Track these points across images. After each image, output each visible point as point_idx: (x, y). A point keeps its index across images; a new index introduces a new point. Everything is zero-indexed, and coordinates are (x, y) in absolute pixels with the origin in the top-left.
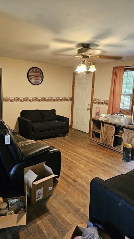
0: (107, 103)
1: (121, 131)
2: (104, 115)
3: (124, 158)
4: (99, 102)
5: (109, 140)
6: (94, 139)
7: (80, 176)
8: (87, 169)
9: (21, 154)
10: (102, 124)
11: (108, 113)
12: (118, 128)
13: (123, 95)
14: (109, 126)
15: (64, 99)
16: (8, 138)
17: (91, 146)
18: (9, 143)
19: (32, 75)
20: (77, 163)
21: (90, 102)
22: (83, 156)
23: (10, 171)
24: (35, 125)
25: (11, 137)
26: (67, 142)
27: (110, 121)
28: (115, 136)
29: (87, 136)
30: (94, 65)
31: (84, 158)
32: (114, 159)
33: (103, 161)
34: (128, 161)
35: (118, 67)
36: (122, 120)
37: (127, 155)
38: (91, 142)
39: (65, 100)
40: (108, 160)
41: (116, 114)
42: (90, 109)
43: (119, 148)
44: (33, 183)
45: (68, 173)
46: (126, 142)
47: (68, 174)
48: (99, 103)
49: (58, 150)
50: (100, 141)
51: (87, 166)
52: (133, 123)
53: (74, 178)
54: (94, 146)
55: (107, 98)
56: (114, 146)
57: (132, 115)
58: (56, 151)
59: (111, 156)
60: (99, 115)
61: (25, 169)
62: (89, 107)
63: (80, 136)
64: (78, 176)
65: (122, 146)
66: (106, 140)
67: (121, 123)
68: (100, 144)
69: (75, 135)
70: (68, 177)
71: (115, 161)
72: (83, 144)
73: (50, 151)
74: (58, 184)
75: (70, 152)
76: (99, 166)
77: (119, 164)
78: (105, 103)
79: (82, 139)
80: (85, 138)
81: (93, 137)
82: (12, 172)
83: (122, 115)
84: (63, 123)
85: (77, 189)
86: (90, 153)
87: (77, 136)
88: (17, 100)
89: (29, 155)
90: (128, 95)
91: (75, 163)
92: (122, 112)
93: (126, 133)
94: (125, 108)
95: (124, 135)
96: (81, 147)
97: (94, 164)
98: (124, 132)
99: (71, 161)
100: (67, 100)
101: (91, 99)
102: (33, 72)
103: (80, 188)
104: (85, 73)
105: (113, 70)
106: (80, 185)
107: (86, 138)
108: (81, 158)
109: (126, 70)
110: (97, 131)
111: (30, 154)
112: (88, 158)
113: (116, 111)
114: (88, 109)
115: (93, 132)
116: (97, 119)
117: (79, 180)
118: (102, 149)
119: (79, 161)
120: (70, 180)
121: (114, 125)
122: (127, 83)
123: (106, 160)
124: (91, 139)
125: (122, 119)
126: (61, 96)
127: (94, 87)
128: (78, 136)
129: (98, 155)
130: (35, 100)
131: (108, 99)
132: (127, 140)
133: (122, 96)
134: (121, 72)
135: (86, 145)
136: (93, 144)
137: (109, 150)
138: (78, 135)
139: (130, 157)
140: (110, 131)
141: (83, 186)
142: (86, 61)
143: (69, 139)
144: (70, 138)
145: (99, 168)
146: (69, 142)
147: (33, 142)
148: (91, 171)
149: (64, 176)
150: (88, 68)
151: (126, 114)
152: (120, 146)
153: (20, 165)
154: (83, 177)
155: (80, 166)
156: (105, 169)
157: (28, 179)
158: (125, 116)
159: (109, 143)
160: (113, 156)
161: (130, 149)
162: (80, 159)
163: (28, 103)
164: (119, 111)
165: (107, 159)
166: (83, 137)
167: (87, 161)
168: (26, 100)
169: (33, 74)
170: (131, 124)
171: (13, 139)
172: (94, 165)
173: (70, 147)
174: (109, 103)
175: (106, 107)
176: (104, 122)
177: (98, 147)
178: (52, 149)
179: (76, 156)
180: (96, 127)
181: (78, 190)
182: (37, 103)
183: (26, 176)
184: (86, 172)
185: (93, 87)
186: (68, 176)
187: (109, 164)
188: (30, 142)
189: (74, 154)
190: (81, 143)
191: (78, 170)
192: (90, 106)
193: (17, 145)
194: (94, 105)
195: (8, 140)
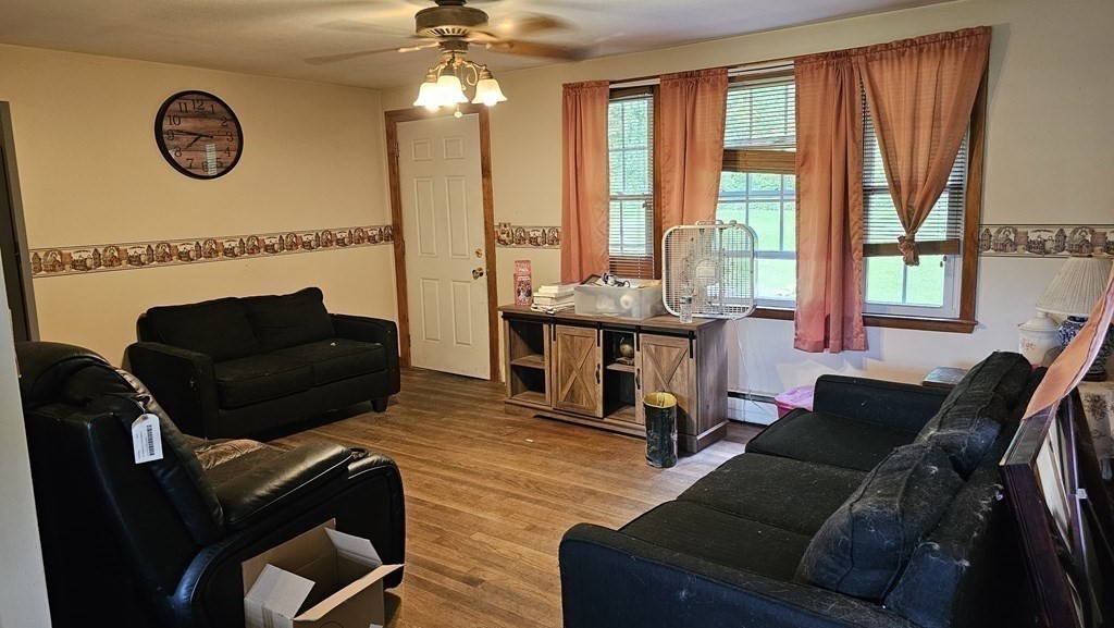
0: (558, 240)
1: (627, 348)
2: (554, 290)
3: (654, 452)
4: (522, 238)
5: (583, 392)
6: (520, 399)
7: (489, 559)
8: (516, 525)
9: (217, 500)
10: (545, 327)
11: (565, 280)
12: (616, 337)
13: (614, 199)
14: (577, 330)
15: (358, 238)
16: (149, 430)
17: (510, 429)
18: (159, 455)
19: (180, 132)
20: (467, 510)
21: (484, 240)
22: (488, 476)
23: (173, 588)
24: (229, 375)
25: (163, 427)
26: (399, 432)
27: (581, 312)
28: (605, 370)
29: (488, 391)
30: (491, 78)
31: (491, 485)
32: (616, 462)
33: (572, 480)
34: (667, 464)
35: (582, 84)
36: (626, 301)
37: (662, 439)
38: (508, 413)
39: (360, 241)
40: (594, 471)
41: (600, 281)
42: (484, 271)
43: (627, 418)
44: (300, 618)
45: (436, 555)
46: (652, 388)
47: (434, 560)
48: (520, 241)
49: (384, 459)
50: (546, 402)
51: (511, 512)
52: (669, 310)
53: (465, 570)
54: (527, 427)
55: (553, 217)
56: (606, 414)
57: (659, 277)
58: (378, 463)
59: (599, 453)
60: (529, 293)
61: (245, 565)
62: (482, 263)
63: (453, 396)
64: (484, 562)
65: (639, 409)
66: (572, 395)
67: (623, 315)
68: (549, 415)
69: (432, 397)
70: (441, 573)
71: (620, 471)
72: (473, 427)
73: (351, 467)
74: (403, 609)
75: (424, 473)
76: (563, 503)
77: (635, 481)
78: (546, 239)
79: (465, 408)
80: (477, 400)
81: (514, 392)
82: (183, 592)
83: (622, 280)
84: (367, 345)
85: (492, 611)
86: (514, 458)
87: (439, 397)
88: (111, 259)
89: (260, 497)
90: (638, 198)
91: (456, 512)
92: (620, 268)
93: (648, 351)
94: (629, 251)
95: (642, 361)
96: (468, 442)
97: (539, 498)
98: (638, 350)
99: (436, 507)
100: (372, 240)
101: (486, 229)
102: (186, 115)
103: (502, 604)
104: (458, 115)
105: (565, 98)
106: (497, 591)
107: (485, 401)
108: (480, 487)
109: (616, 94)
110: (530, 361)
111: (262, 492)
112: (509, 482)
113: (597, 268)
114: (477, 274)
115: (514, 368)
116: (522, 310)
117: (491, 575)
118: (557, 433)
119: (474, 501)
120: (451, 584)
121: (598, 325)
122: (624, 150)
123: (587, 475)
124: (506, 399)
125: (625, 298)
126: (340, 223)
127: (489, 172)
128: (446, 399)
129: (548, 460)
130: (210, 251)
131: (557, 221)
132: (656, 379)
133: (612, 203)
134: (598, 107)
135: (488, 430)
136: (517, 419)
137: (587, 433)
138: (447, 395)
139: (675, 447)
140: (584, 353)
141: (511, 595)
142: (458, 62)
143: (404, 417)
144: (409, 414)
145: (565, 509)
146: (407, 428)
147: (247, 446)
148: (532, 528)
149: (420, 573)
150: (471, 92)
151: (636, 277)
152: (628, 410)
153: (221, 549)
154: (503, 557)
155: (483, 519)
156: (588, 511)
157: (267, 606)
158: (634, 284)
159: (584, 404)
160: (609, 455)
161: (670, 413)
162: (476, 492)
163: (176, 269)
164: (606, 266)
165: (588, 469)
166: (472, 398)
167: (508, 495)
168: (164, 254)
169: (186, 125)
170: (660, 312)
171: (171, 432)
172: (538, 502)
173: (421, 449)
174: (562, 237)
175: (551, 257)
176: (554, 320)
177: (541, 430)
178: (359, 459)
179: (454, 480)
180: (521, 346)
181: (492, 614)
182: (222, 265)
183: (253, 600)
184: (511, 538)
185: (486, 172)
186: (437, 571)
187: (600, 488)
188: (235, 450)
189: (443, 477)
190: (467, 426)
191: (477, 536)
192: (484, 256)
193: (192, 462)
194: (500, 251)
195: (151, 441)
